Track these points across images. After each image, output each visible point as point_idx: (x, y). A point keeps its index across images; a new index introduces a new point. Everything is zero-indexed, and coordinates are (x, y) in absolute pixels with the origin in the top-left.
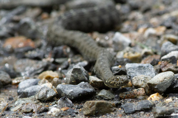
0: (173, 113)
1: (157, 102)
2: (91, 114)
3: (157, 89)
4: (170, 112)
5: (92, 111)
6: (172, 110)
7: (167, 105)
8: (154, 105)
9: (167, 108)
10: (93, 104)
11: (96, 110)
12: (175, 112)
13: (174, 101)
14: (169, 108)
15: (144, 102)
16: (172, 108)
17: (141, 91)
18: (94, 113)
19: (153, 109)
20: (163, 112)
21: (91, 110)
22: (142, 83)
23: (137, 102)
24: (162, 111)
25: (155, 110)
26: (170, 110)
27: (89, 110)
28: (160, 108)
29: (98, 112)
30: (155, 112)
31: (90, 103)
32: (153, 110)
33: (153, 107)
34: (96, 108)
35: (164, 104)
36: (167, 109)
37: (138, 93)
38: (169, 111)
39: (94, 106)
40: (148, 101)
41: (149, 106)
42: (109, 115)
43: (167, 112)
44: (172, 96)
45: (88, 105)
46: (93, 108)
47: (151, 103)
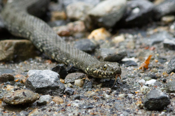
0: (126, 57)
1: (101, 42)
2: (7, 59)
3: (102, 23)
4: (121, 56)
5: (9, 56)
6: (124, 52)
7: (117, 45)
8: (98, 46)
9: (117, 50)
10: (10, 45)
11: (14, 54)
12: (128, 56)
13: (127, 40)
14: (120, 50)
15: (84, 42)
16: (123, 51)
17: (79, 26)
18: (12, 57)
19: (96, 52)
20: (112, 56)
21: (7, 54)
22: (81, 14)
23: (74, 42)
24: (110, 54)
25: (100, 53)
26: (121, 53)
27: (4, 54)
28: (106, 50)
29: (17, 57)
30: (99, 56)
31: (6, 43)
32: (96, 54)
33: (97, 50)
34: (14, 51)
35: (113, 45)
36: (117, 52)
37: (75, 29)
38: (119, 55)
39: (12, 48)
40: (89, 41)
41: (91, 47)
42: (33, 60)
43: (117, 56)
44: (124, 33)
45: (3, 46)
46: (10, 50)
47: (93, 43)
